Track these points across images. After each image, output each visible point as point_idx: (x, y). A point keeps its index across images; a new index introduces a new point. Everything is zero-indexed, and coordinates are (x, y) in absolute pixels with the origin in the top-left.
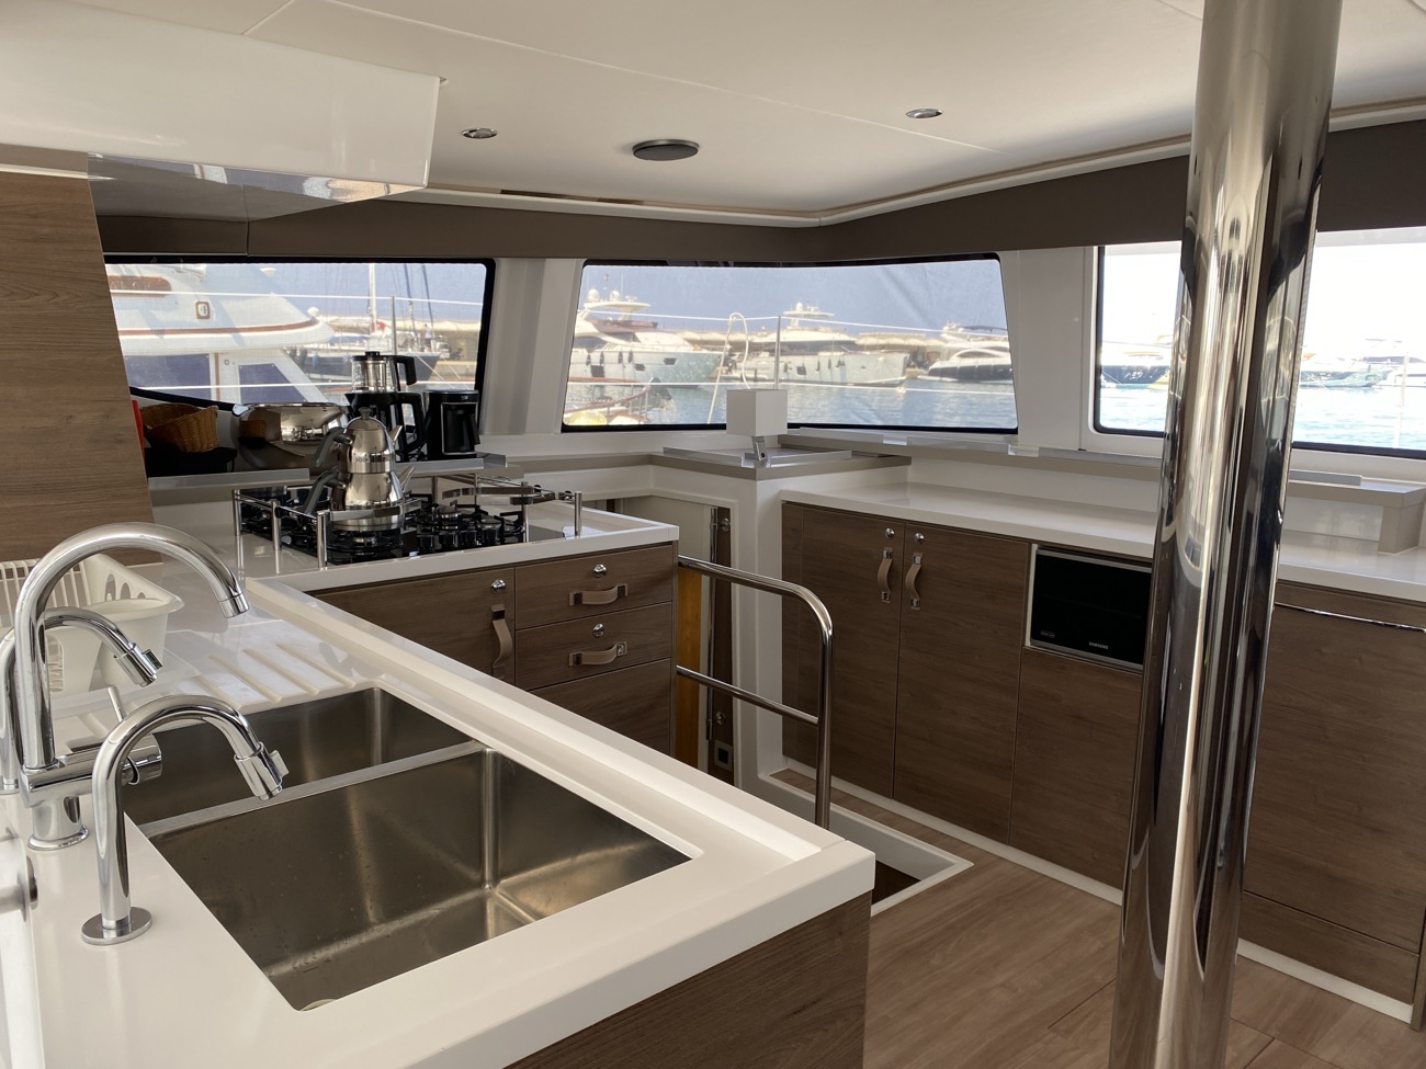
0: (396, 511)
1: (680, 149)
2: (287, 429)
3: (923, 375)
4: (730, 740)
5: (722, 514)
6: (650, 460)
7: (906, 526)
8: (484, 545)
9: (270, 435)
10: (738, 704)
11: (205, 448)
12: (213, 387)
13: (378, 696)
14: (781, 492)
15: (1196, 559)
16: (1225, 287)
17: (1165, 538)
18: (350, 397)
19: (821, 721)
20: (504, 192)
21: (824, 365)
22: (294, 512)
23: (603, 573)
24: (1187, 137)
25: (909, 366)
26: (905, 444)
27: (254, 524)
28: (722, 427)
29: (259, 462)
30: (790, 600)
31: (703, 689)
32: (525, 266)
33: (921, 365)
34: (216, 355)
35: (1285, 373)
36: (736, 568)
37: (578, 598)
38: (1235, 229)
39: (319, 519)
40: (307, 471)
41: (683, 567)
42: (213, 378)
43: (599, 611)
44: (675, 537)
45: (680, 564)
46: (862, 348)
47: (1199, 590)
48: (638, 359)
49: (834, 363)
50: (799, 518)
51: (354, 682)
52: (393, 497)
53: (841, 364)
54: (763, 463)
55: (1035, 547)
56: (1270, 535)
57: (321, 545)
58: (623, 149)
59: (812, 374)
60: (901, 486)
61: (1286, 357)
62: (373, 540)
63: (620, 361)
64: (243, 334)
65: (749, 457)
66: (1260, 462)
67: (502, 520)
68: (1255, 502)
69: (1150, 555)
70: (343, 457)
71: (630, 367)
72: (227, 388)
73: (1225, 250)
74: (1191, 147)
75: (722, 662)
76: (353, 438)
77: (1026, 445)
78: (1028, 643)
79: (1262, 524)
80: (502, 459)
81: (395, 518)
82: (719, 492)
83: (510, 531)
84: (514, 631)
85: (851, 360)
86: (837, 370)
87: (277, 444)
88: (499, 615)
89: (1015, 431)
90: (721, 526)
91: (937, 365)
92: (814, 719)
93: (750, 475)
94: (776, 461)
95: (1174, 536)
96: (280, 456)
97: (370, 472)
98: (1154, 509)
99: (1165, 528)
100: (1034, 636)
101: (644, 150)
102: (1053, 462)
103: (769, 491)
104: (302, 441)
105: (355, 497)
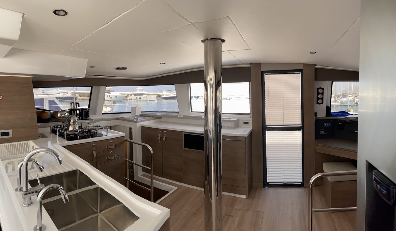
0: (77, 131)
1: (124, 68)
2: (59, 115)
3: (160, 98)
4: (133, 169)
5: (131, 129)
6: (117, 119)
7: (163, 130)
8: (91, 137)
9: (56, 116)
10: (134, 165)
11: (46, 119)
12: (44, 106)
13: (78, 171)
14: (141, 125)
15: (211, 134)
16: (211, 87)
17: (206, 129)
18: (69, 109)
19: (151, 169)
20: (94, 75)
21: (144, 97)
22: (61, 131)
23: (112, 142)
24: (203, 67)
25: (157, 97)
26: (161, 115)
27: (54, 132)
28: (130, 113)
29: (54, 120)
30: (143, 146)
31: (128, 162)
32: (97, 87)
33: (159, 97)
34: (45, 99)
35: (220, 98)
36: (133, 141)
37: (108, 147)
38: (211, 79)
39: (65, 133)
40: (62, 122)
41: (126, 140)
42: (44, 105)
43: (111, 149)
44: (124, 135)
45: (125, 140)
46: (150, 94)
47: (211, 139)
48: (111, 97)
49: (146, 97)
50: (144, 129)
51: (74, 169)
52: (77, 128)
53: (147, 97)
54: (138, 119)
55: (184, 133)
56: (221, 127)
57: (65, 137)
58: (114, 69)
59: (142, 99)
60: (160, 122)
61: (220, 96)
62: (73, 136)
63: (108, 97)
64: (49, 95)
65: (135, 118)
66: (218, 115)
67: (94, 132)
68: (218, 122)
69: (204, 133)
70: (69, 121)
71: (109, 98)
72: (46, 107)
73: (210, 83)
74: (204, 69)
75: (131, 158)
76: (71, 118)
77: (181, 115)
78: (184, 149)
79: (219, 125)
80: (93, 119)
81: (77, 132)
82: (130, 125)
83: (95, 135)
84: (97, 153)
85: (148, 96)
86: (146, 98)
87: (57, 117)
88: (94, 150)
89: (179, 112)
90: (131, 131)
91: (162, 97)
92: (150, 168)
93: (136, 122)
94: (140, 119)
95: (207, 129)
96: (57, 120)
97: (73, 124)
98: (204, 124)
99: (206, 128)
100: (185, 147)
101: (118, 69)
102: (185, 117)
103: (139, 125)
104: (61, 117)
105: (71, 128)
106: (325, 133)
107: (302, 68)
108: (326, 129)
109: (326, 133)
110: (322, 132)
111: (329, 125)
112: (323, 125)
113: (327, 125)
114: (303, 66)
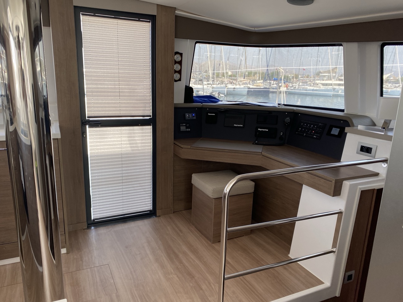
106: (187, 130)
107: (155, 13)
108: (189, 123)
109: (189, 130)
110: (183, 128)
111: (194, 116)
112: (184, 116)
113: (191, 117)
114: (155, 8)
